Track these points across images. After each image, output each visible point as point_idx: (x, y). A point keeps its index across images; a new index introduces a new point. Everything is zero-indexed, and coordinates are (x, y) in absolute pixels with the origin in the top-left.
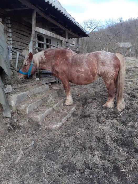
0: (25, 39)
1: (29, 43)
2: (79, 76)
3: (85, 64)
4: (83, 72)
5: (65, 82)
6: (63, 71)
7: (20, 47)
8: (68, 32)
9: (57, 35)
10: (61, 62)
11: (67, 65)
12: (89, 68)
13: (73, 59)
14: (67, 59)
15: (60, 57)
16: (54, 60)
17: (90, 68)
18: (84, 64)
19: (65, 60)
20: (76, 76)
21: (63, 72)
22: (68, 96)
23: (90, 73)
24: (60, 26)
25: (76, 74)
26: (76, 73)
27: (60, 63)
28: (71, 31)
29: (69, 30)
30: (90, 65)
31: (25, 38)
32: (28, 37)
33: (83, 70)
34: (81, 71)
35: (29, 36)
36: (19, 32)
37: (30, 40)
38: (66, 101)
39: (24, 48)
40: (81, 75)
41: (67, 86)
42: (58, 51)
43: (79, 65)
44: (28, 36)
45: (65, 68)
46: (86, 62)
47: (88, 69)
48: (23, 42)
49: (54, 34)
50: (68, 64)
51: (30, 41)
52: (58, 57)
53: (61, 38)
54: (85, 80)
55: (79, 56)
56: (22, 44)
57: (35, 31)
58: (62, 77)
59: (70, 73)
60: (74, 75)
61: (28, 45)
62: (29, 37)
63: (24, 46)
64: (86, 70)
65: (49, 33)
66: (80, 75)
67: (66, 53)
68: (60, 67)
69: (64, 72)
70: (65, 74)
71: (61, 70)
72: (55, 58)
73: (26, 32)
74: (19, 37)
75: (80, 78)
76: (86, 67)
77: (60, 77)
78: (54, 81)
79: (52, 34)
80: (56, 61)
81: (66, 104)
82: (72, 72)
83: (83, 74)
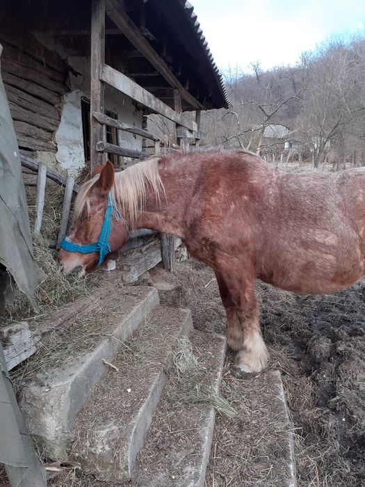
0: (44, 112)
1: (57, 126)
2: (314, 265)
3: (338, 215)
4: (334, 247)
5: (241, 281)
6: (240, 241)
7: (27, 139)
8: (181, 93)
9: (157, 100)
10: (233, 206)
11: (259, 217)
12: (357, 231)
13: (282, 196)
14: (255, 194)
15: (222, 184)
16: (197, 196)
17: (361, 233)
18: (335, 214)
19: (246, 197)
20: (301, 262)
21: (237, 244)
22: (249, 337)
23: (358, 251)
25: (297, 255)
26: (301, 250)
27: (226, 210)
28: (187, 89)
29: (184, 84)
31: (43, 107)
32: (52, 105)
33: (331, 240)
34: (324, 244)
35: (55, 100)
36: (22, 84)
37: (60, 117)
38: (244, 357)
39: (42, 143)
40: (320, 261)
41: (247, 296)
42: (212, 160)
43: (315, 220)
44: (52, 101)
45: (248, 231)
46: (339, 206)
47: (355, 235)
48: (35, 123)
49: (152, 96)
50: (261, 215)
51: (60, 120)
53: (166, 111)
54: (333, 280)
55: (304, 185)
56: (35, 130)
57: (102, 82)
58: (233, 263)
59: (267, 251)
60: (289, 256)
61: (52, 132)
62: (56, 106)
63: (39, 138)
64: (342, 239)
65: (140, 94)
66: (318, 258)
67: (249, 172)
68: (227, 224)
69: (244, 244)
70: (248, 250)
71: (230, 235)
72: (201, 187)
73: (46, 88)
74: (24, 104)
75: (316, 270)
76: (344, 228)
77: (222, 261)
78: (157, 263)
79: (146, 97)
80: (210, 200)
81: (245, 369)
82: (278, 246)
83: (331, 257)
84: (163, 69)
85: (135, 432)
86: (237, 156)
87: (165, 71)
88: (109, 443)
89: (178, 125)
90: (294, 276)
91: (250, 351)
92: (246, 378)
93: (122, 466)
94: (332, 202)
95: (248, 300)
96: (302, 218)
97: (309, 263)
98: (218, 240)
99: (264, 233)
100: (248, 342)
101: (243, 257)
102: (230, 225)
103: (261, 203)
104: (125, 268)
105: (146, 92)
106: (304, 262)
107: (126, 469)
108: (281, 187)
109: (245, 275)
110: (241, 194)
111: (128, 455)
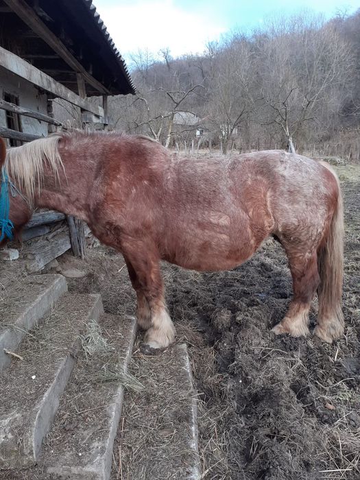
2: (210, 244)
3: (229, 198)
4: (227, 227)
5: (146, 263)
6: (143, 225)
8: (85, 77)
9: (58, 84)
10: (134, 191)
11: (159, 201)
12: (247, 212)
13: (179, 181)
14: (154, 179)
15: (123, 169)
16: (99, 179)
17: (250, 213)
18: (227, 197)
19: (146, 182)
20: (199, 242)
21: (140, 227)
23: (249, 230)
24: (63, 52)
25: (195, 236)
26: (199, 231)
27: (127, 195)
28: (91, 73)
29: (87, 69)
30: (250, 203)
33: (224, 221)
34: (218, 225)
38: (153, 335)
40: (216, 240)
41: (153, 276)
43: (209, 203)
45: (150, 214)
46: (230, 189)
47: (244, 216)
49: (51, 79)
50: (160, 199)
52: (116, 169)
53: (69, 95)
54: (228, 258)
55: (199, 170)
58: (137, 246)
59: (169, 233)
60: (188, 237)
64: (234, 220)
65: (37, 77)
66: (213, 238)
67: (148, 158)
68: (129, 208)
69: (147, 227)
70: (151, 233)
71: (133, 219)
72: (103, 171)
75: (212, 249)
76: (235, 209)
77: (126, 245)
78: (66, 250)
79: (45, 80)
80: (111, 185)
81: (153, 345)
82: (178, 228)
83: (224, 236)
84: (62, 51)
85: (39, 417)
86: (137, 141)
87: (64, 53)
88: (11, 431)
89: (83, 110)
90: (194, 255)
91: (158, 328)
92: (155, 354)
93: (26, 451)
94: (224, 185)
95: (154, 280)
96: (198, 202)
97: (206, 242)
98: (121, 224)
99: (165, 216)
100: (155, 320)
101: (147, 240)
102: (132, 209)
103: (161, 187)
104: (29, 257)
105: (44, 75)
106: (201, 242)
107: (31, 453)
108: (178, 172)
109: (150, 257)
110: (141, 179)
111: (33, 440)
